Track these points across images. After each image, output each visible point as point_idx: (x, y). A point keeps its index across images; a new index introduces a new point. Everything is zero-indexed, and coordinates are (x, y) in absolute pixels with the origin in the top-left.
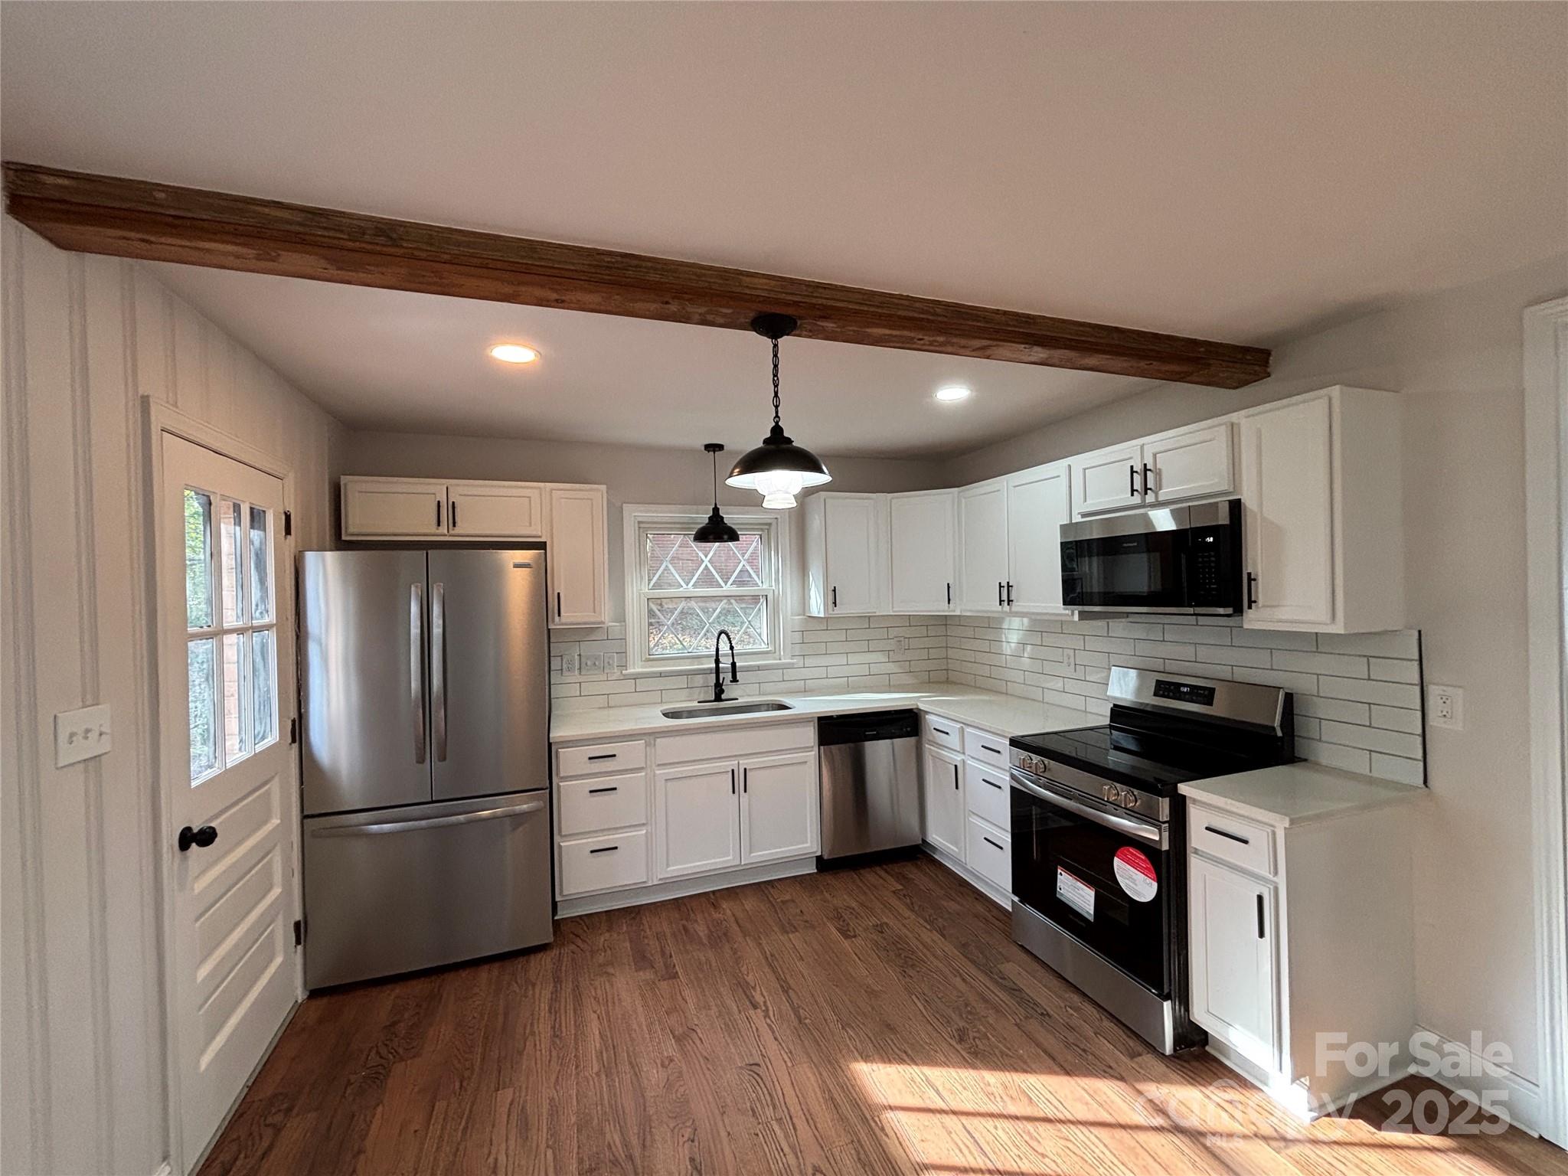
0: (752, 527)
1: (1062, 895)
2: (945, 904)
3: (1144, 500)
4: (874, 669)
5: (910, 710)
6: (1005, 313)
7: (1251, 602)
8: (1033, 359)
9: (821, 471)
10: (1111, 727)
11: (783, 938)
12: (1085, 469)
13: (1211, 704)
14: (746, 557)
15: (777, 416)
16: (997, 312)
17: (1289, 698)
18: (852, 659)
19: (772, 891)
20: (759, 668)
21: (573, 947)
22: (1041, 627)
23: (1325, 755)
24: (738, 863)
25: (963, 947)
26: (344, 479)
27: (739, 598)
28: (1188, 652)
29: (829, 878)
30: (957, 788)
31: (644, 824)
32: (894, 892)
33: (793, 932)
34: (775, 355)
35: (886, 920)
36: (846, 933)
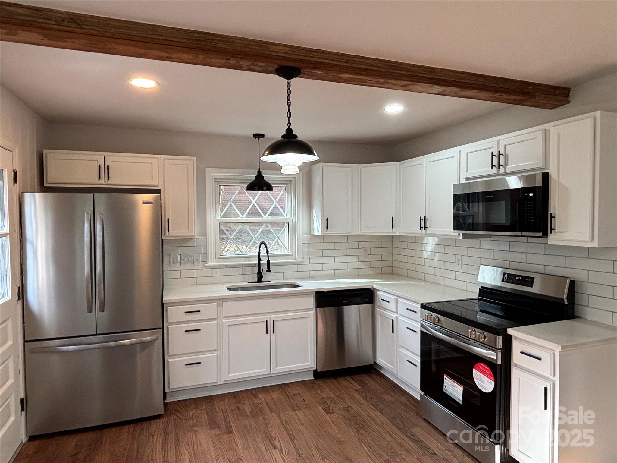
0: (280, 182)
1: (446, 390)
2: (385, 397)
3: (498, 171)
4: (351, 266)
5: (369, 289)
6: (418, 66)
7: (551, 230)
8: (436, 92)
9: (313, 154)
10: (479, 299)
11: (293, 413)
12: (468, 153)
13: (532, 286)
14: (277, 199)
15: (289, 123)
16: (413, 65)
17: (572, 283)
18: (338, 259)
19: (287, 387)
20: (283, 264)
21: (174, 416)
22: (444, 242)
23: (590, 314)
24: (269, 373)
25: (392, 420)
26: (45, 151)
27: (273, 224)
28: (522, 258)
29: (320, 382)
30: (393, 332)
31: (216, 350)
32: (356, 390)
33: (298, 410)
34: (289, 89)
35: (350, 404)
36: (328, 411)
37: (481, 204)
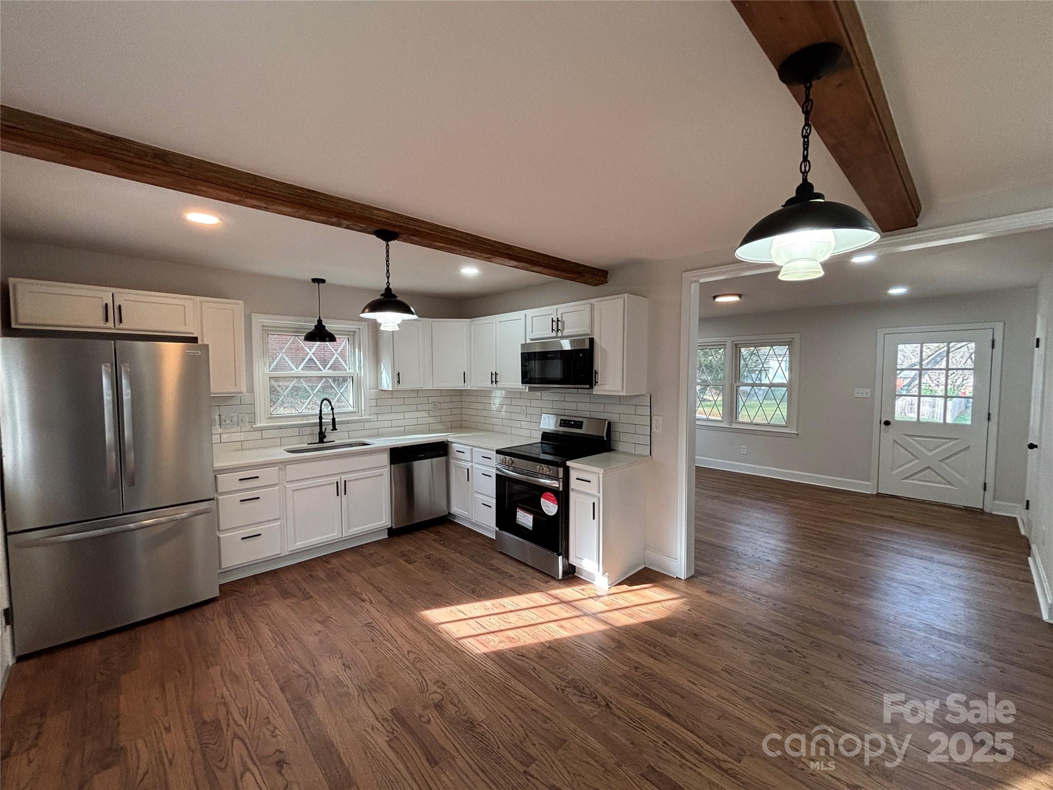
1: (519, 521)
2: (462, 541)
3: (557, 334)
4: (421, 421)
5: (442, 443)
7: (596, 383)
8: (509, 264)
9: (412, 313)
10: (541, 443)
11: (374, 570)
12: (532, 317)
13: (581, 428)
15: (388, 282)
16: (496, 242)
17: (609, 423)
18: (407, 415)
19: (361, 549)
20: (348, 422)
21: (236, 598)
22: (511, 395)
23: (621, 447)
24: (340, 537)
25: (471, 557)
26: (12, 280)
27: (335, 379)
28: (573, 406)
29: (396, 539)
30: (468, 480)
32: (433, 540)
33: (379, 566)
34: (388, 250)
35: (430, 552)
36: (410, 562)
37: (537, 361)
